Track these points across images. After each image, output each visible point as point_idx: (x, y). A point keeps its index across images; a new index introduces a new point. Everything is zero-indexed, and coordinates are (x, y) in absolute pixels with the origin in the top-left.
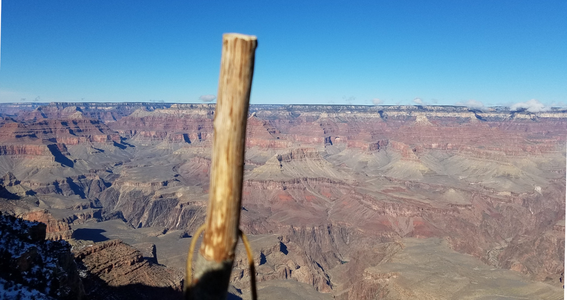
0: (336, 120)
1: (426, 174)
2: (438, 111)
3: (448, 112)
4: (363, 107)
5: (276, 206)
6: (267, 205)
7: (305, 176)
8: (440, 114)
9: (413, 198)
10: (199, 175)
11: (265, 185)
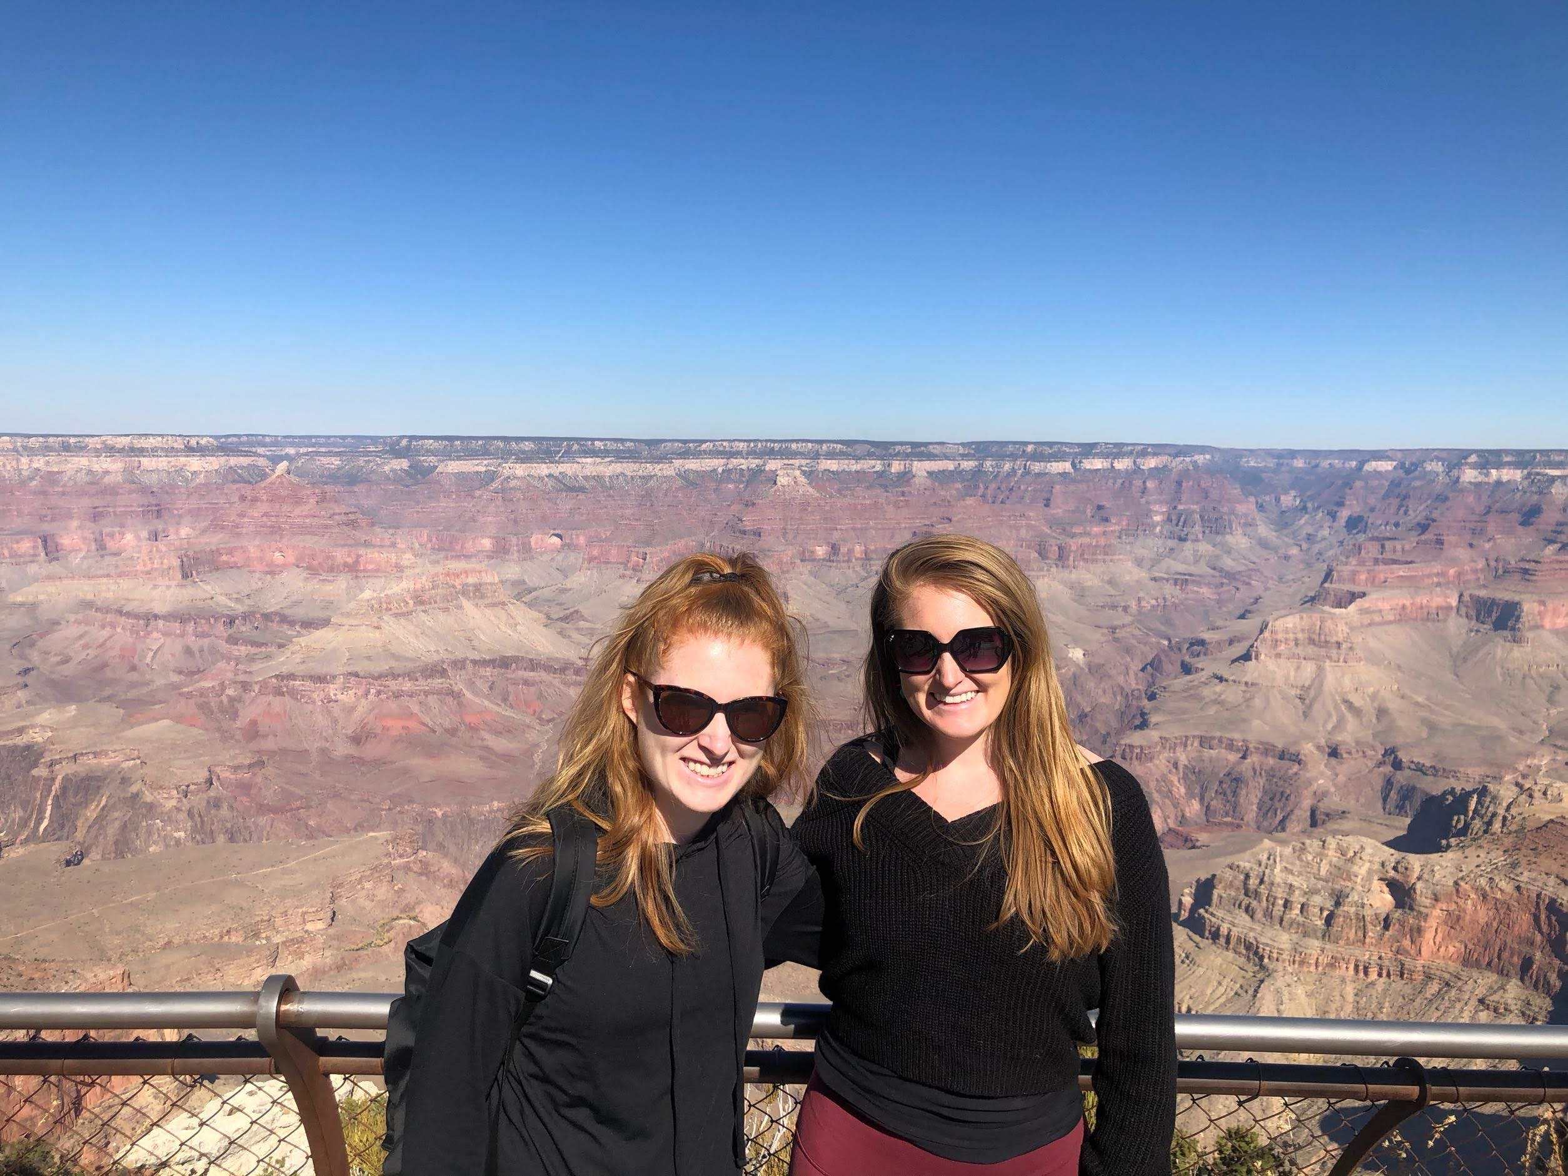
0: (550, 483)
2: (831, 455)
3: (858, 458)
4: (628, 444)
5: (370, 750)
6: (342, 749)
7: (460, 655)
8: (833, 465)
10: (104, 666)
11: (332, 690)
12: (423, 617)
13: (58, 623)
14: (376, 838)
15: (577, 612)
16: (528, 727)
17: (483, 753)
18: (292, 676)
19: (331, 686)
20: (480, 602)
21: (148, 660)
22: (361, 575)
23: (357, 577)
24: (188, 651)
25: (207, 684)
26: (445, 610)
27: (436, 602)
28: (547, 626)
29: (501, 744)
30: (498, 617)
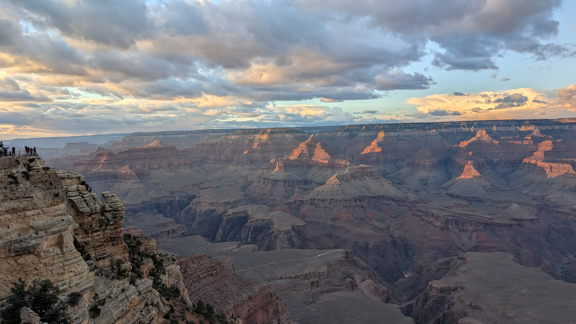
0: (394, 139)
1: (488, 189)
2: (499, 125)
5: (338, 224)
6: (329, 222)
7: (365, 194)
8: (500, 129)
9: (476, 213)
10: (264, 194)
11: (327, 204)
12: (354, 182)
13: (252, 182)
14: (340, 251)
15: (403, 181)
16: (387, 219)
17: (373, 227)
18: (314, 199)
19: (326, 203)
20: (371, 177)
21: (275, 193)
22: (335, 169)
23: (333, 169)
24: (286, 191)
25: (291, 201)
26: (360, 180)
27: (357, 177)
28: (393, 186)
29: (379, 224)
30: (378, 182)
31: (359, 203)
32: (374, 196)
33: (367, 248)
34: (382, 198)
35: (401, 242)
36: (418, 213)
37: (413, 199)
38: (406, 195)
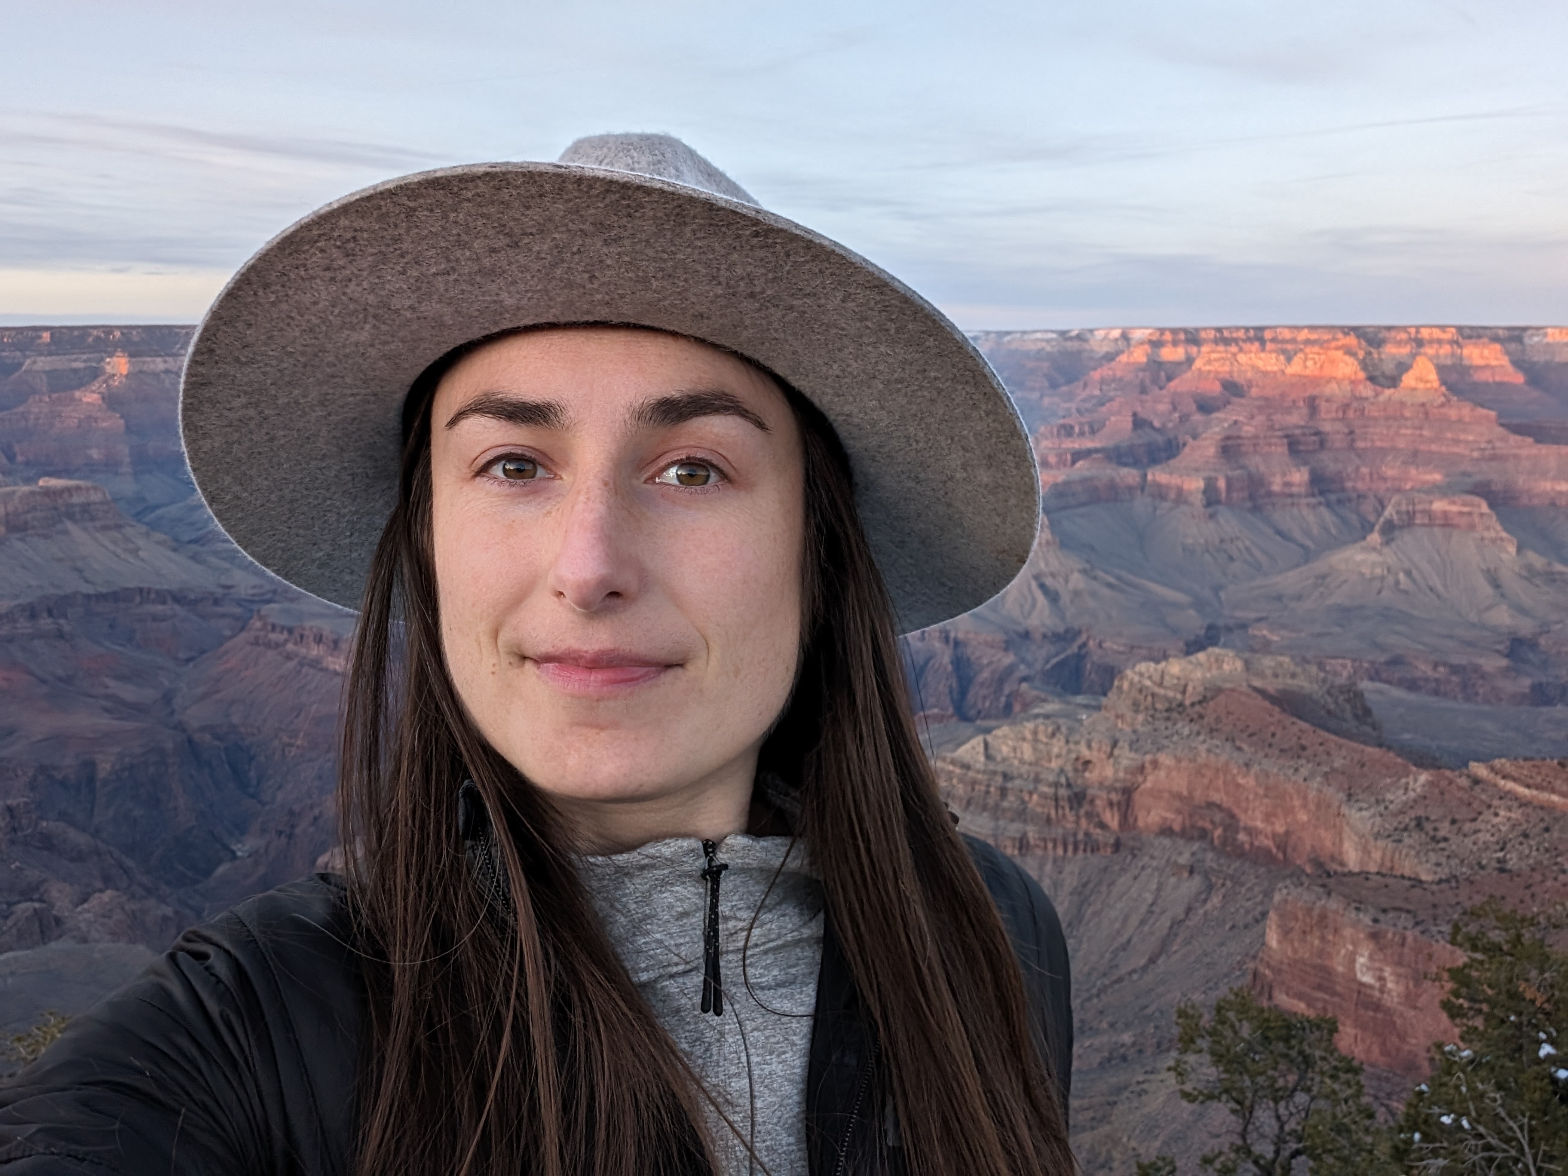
16: (162, 668)
17: (108, 704)
20: (89, 525)
26: (46, 537)
27: (33, 527)
28: (174, 550)
29: (128, 692)
30: (114, 542)
31: (45, 623)
32: (104, 590)
33: (91, 780)
34: (138, 599)
35: (217, 743)
36: (273, 636)
37: (251, 592)
38: (224, 580)
